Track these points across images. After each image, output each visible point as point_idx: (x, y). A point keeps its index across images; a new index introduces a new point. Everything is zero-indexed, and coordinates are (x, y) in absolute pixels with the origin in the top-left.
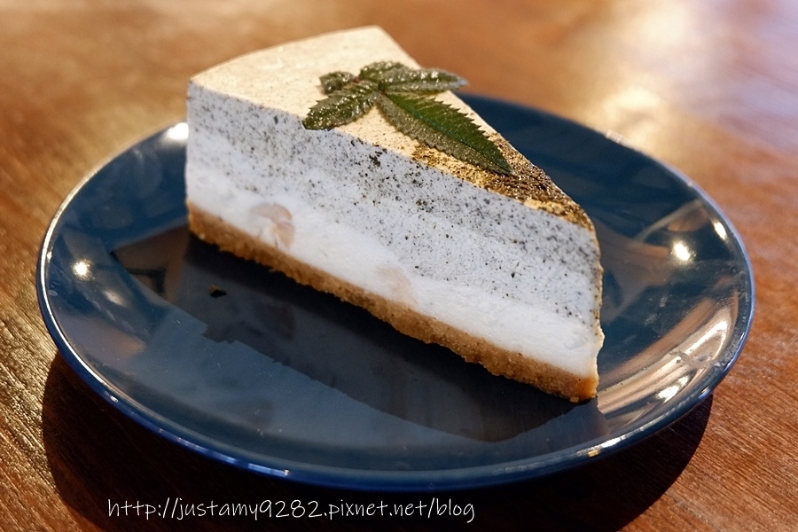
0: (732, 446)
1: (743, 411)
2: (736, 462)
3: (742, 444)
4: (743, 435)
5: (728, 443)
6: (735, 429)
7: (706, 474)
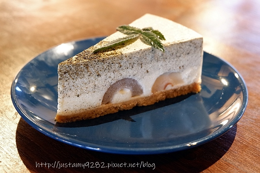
0: (240, 142)
1: (243, 132)
2: (242, 147)
3: (244, 142)
4: (244, 139)
5: (239, 142)
6: (241, 138)
7: (232, 151)
